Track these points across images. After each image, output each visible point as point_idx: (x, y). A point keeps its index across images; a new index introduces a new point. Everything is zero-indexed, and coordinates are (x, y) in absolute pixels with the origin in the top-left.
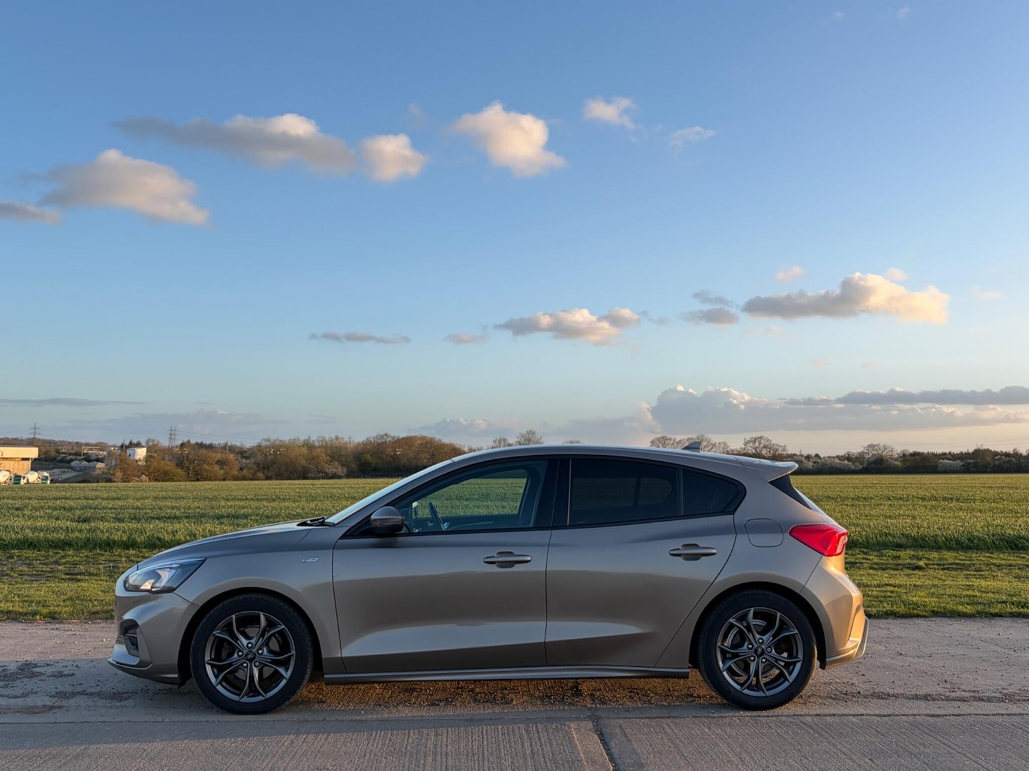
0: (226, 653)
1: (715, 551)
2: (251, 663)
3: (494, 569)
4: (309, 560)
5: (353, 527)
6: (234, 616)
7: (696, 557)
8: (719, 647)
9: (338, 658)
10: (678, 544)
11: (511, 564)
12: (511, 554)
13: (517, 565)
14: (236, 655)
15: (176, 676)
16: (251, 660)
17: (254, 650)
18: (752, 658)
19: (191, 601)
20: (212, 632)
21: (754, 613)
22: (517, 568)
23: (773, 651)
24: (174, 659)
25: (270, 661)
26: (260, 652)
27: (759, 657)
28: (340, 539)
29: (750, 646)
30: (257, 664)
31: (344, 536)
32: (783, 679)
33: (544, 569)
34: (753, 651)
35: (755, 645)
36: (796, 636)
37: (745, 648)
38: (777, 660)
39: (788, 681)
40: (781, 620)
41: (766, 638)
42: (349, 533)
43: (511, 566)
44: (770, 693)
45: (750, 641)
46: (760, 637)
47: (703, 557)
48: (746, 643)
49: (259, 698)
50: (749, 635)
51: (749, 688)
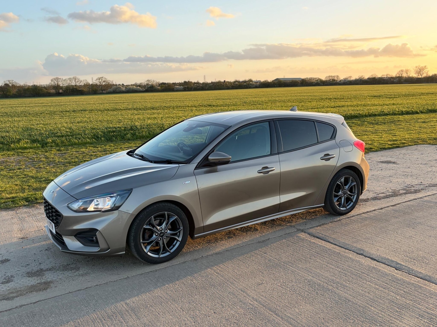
0: (148, 235)
1: (335, 156)
2: (162, 238)
3: (262, 174)
4: (186, 183)
5: (199, 163)
6: (153, 216)
7: (328, 159)
8: (334, 193)
9: (202, 227)
10: (322, 154)
12: (267, 168)
14: (154, 236)
15: (124, 252)
16: (162, 236)
17: (163, 231)
18: (343, 196)
19: (131, 213)
20: (143, 226)
21: (345, 178)
22: (270, 173)
23: (348, 192)
24: (124, 244)
25: (170, 235)
26: (166, 231)
27: (345, 194)
28: (195, 170)
29: (342, 191)
30: (165, 237)
31: (196, 168)
32: (350, 202)
33: (280, 171)
34: (343, 193)
35: (344, 191)
36: (355, 185)
37: (341, 192)
38: (349, 195)
39: (353, 202)
40: (352, 180)
41: (347, 187)
42: (198, 167)
43: (268, 173)
44: (348, 207)
45: (342, 189)
46: (345, 187)
47: (331, 159)
48: (341, 190)
49: (168, 254)
50: (342, 186)
51: (342, 208)
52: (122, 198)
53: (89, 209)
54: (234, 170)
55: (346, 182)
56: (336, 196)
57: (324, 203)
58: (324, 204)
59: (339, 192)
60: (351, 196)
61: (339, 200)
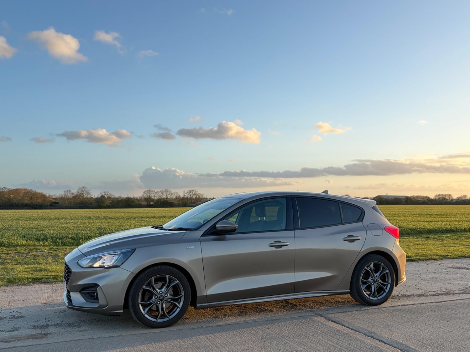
0: (148, 297)
1: (360, 238)
2: (162, 302)
3: (273, 249)
4: (190, 248)
5: (206, 230)
6: (153, 278)
7: (353, 241)
8: (361, 280)
9: (205, 296)
10: (345, 235)
11: (280, 247)
12: (280, 242)
13: (283, 247)
14: (154, 298)
15: (122, 311)
16: (161, 300)
17: (163, 295)
18: (373, 283)
19: (131, 271)
20: (142, 287)
21: (374, 264)
22: (283, 248)
23: (380, 280)
24: (122, 303)
25: (170, 299)
26: (166, 295)
27: (375, 282)
28: (201, 236)
29: (372, 278)
30: (165, 302)
31: (203, 235)
32: (383, 292)
33: (294, 248)
34: (373, 280)
35: (374, 278)
36: (388, 273)
37: (370, 279)
38: (381, 284)
39: (386, 292)
40: (383, 267)
41: (378, 274)
42: (205, 234)
43: (281, 248)
44: (379, 298)
45: (372, 276)
46: (375, 274)
47: (356, 241)
48: (370, 277)
49: (167, 319)
50: (372, 273)
51: (372, 297)
52: (124, 257)
53: (95, 266)
54: (242, 240)
55: (377, 268)
56: (364, 283)
57: (350, 289)
58: (349, 291)
59: (369, 278)
60: (384, 285)
61: (369, 288)
